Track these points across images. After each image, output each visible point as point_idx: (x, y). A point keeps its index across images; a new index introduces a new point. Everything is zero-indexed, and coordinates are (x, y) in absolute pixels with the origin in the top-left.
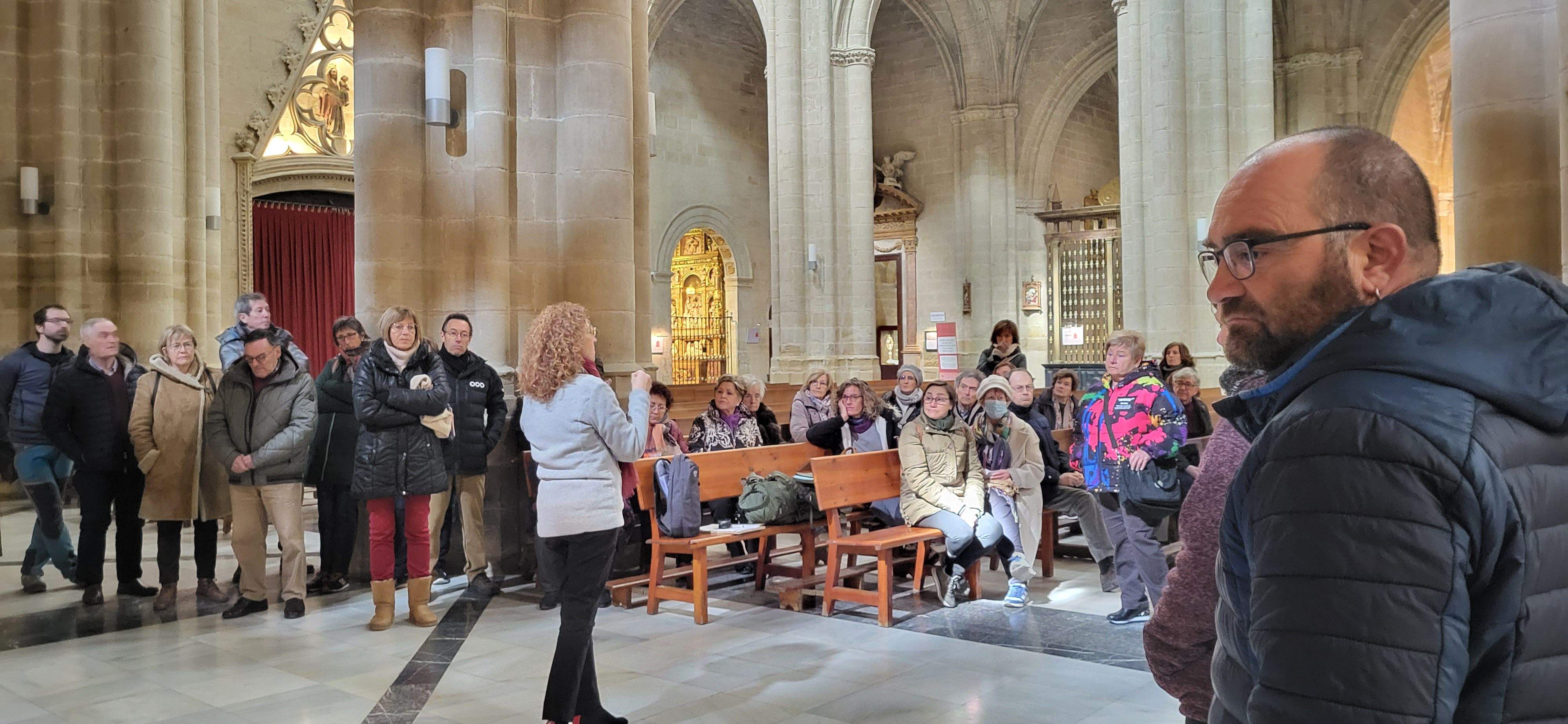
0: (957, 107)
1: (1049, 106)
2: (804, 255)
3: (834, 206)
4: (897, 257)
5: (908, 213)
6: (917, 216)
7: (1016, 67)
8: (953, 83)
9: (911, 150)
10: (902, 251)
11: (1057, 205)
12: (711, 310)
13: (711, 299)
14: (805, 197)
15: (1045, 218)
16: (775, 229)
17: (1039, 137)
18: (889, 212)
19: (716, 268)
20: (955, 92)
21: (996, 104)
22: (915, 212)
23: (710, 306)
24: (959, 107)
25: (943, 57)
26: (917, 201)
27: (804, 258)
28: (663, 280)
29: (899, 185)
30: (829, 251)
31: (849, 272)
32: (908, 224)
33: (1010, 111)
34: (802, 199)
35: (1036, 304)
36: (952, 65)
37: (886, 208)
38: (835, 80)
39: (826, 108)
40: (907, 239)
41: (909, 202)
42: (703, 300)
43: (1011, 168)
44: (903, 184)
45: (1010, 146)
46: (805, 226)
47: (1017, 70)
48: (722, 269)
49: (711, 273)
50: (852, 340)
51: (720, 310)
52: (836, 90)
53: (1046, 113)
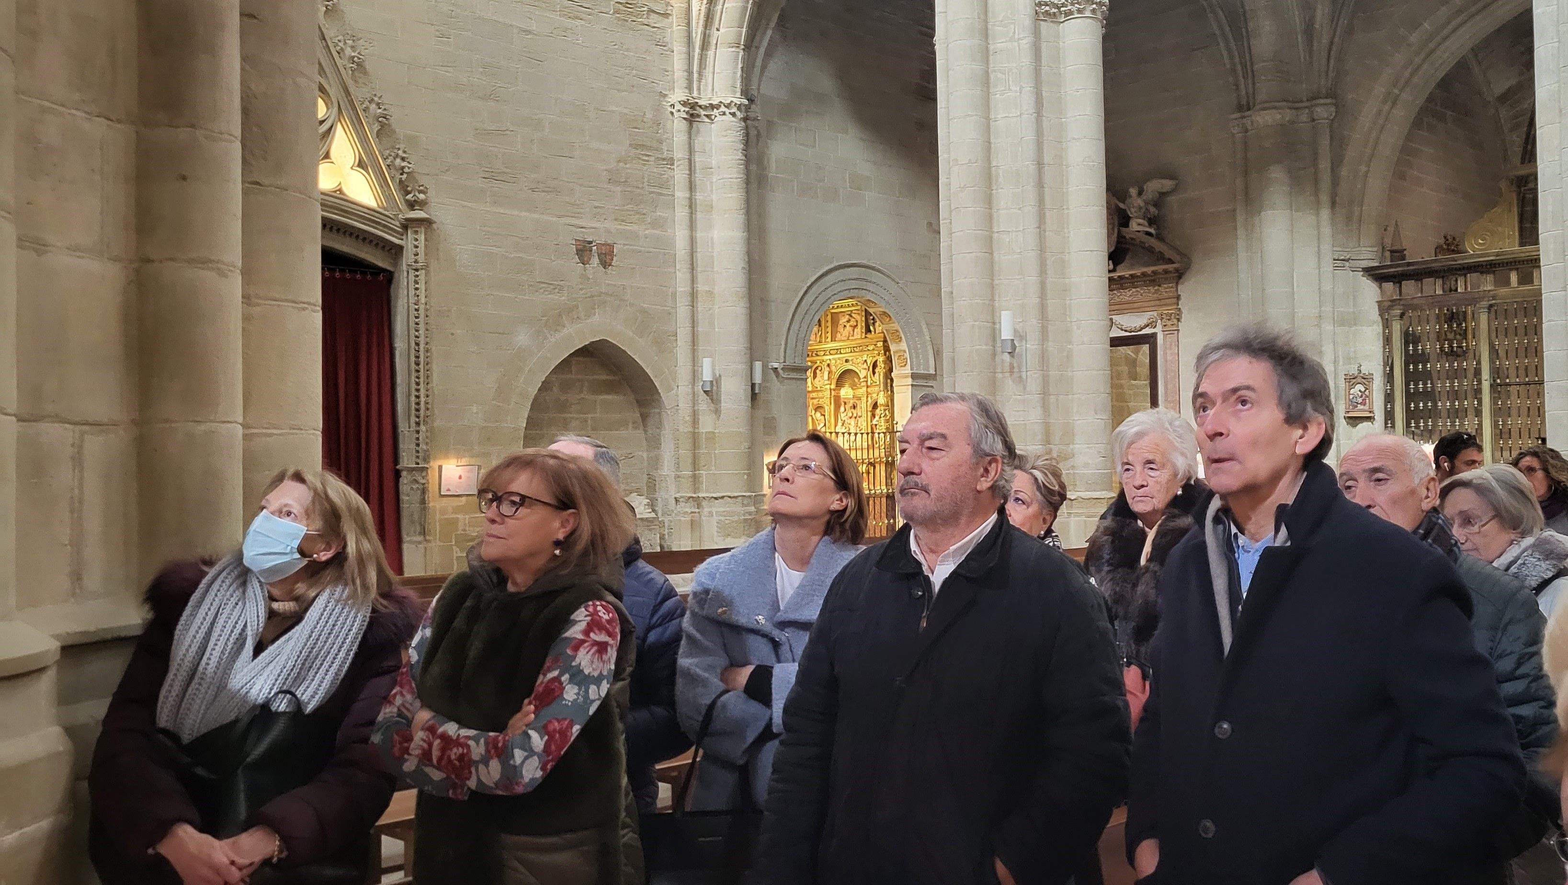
0: (1240, 108)
1: (1384, 102)
2: (994, 330)
3: (1042, 249)
4: (1150, 340)
5: (1166, 272)
6: (1180, 277)
7: (1332, 43)
8: (1234, 70)
9: (1172, 177)
10: (1158, 330)
11: (1398, 254)
12: (874, 422)
13: (875, 406)
14: (995, 235)
15: (1377, 275)
16: (949, 289)
17: (1368, 150)
18: (1137, 271)
19: (881, 359)
20: (1237, 86)
21: (1302, 101)
22: (1177, 270)
23: (873, 416)
24: (1244, 107)
25: (1218, 32)
26: (1180, 253)
27: (994, 334)
28: (794, 375)
29: (1152, 231)
30: (1034, 321)
31: (1069, 357)
32: (1166, 290)
33: (1324, 112)
34: (991, 237)
35: (1366, 407)
36: (1232, 44)
37: (1132, 266)
38: (1044, 46)
39: (1028, 88)
40: (1165, 310)
41: (1167, 256)
42: (864, 406)
43: (1325, 198)
44: (1158, 228)
45: (1324, 165)
46: (996, 282)
47: (1334, 48)
48: (889, 360)
49: (875, 365)
50: (1073, 467)
51: (887, 421)
52: (1044, 62)
53: (1379, 113)
